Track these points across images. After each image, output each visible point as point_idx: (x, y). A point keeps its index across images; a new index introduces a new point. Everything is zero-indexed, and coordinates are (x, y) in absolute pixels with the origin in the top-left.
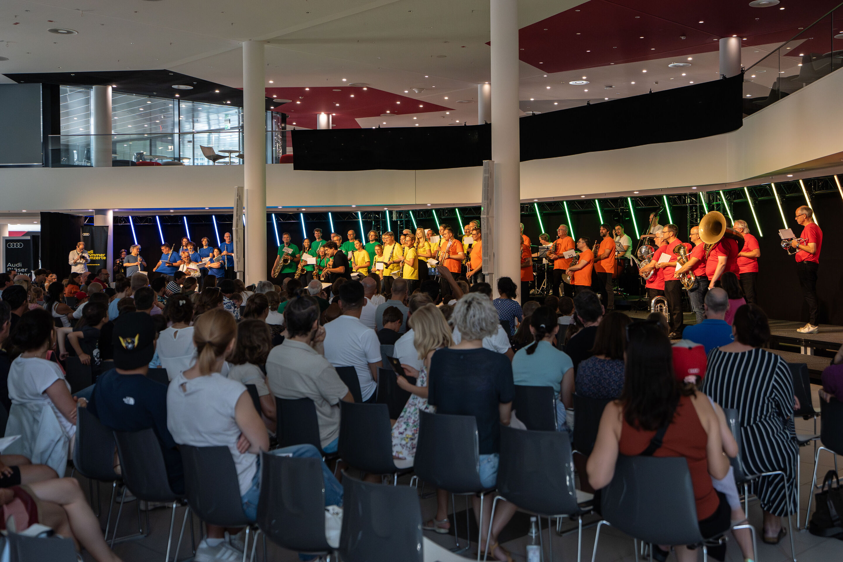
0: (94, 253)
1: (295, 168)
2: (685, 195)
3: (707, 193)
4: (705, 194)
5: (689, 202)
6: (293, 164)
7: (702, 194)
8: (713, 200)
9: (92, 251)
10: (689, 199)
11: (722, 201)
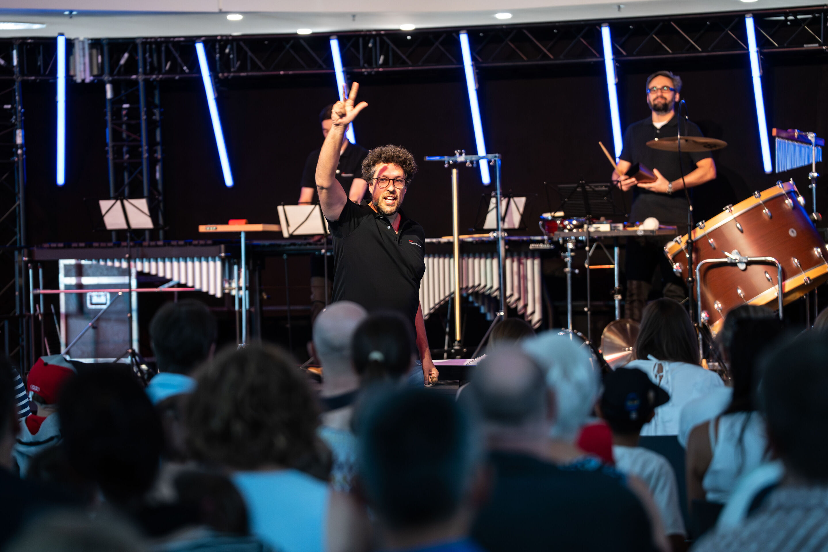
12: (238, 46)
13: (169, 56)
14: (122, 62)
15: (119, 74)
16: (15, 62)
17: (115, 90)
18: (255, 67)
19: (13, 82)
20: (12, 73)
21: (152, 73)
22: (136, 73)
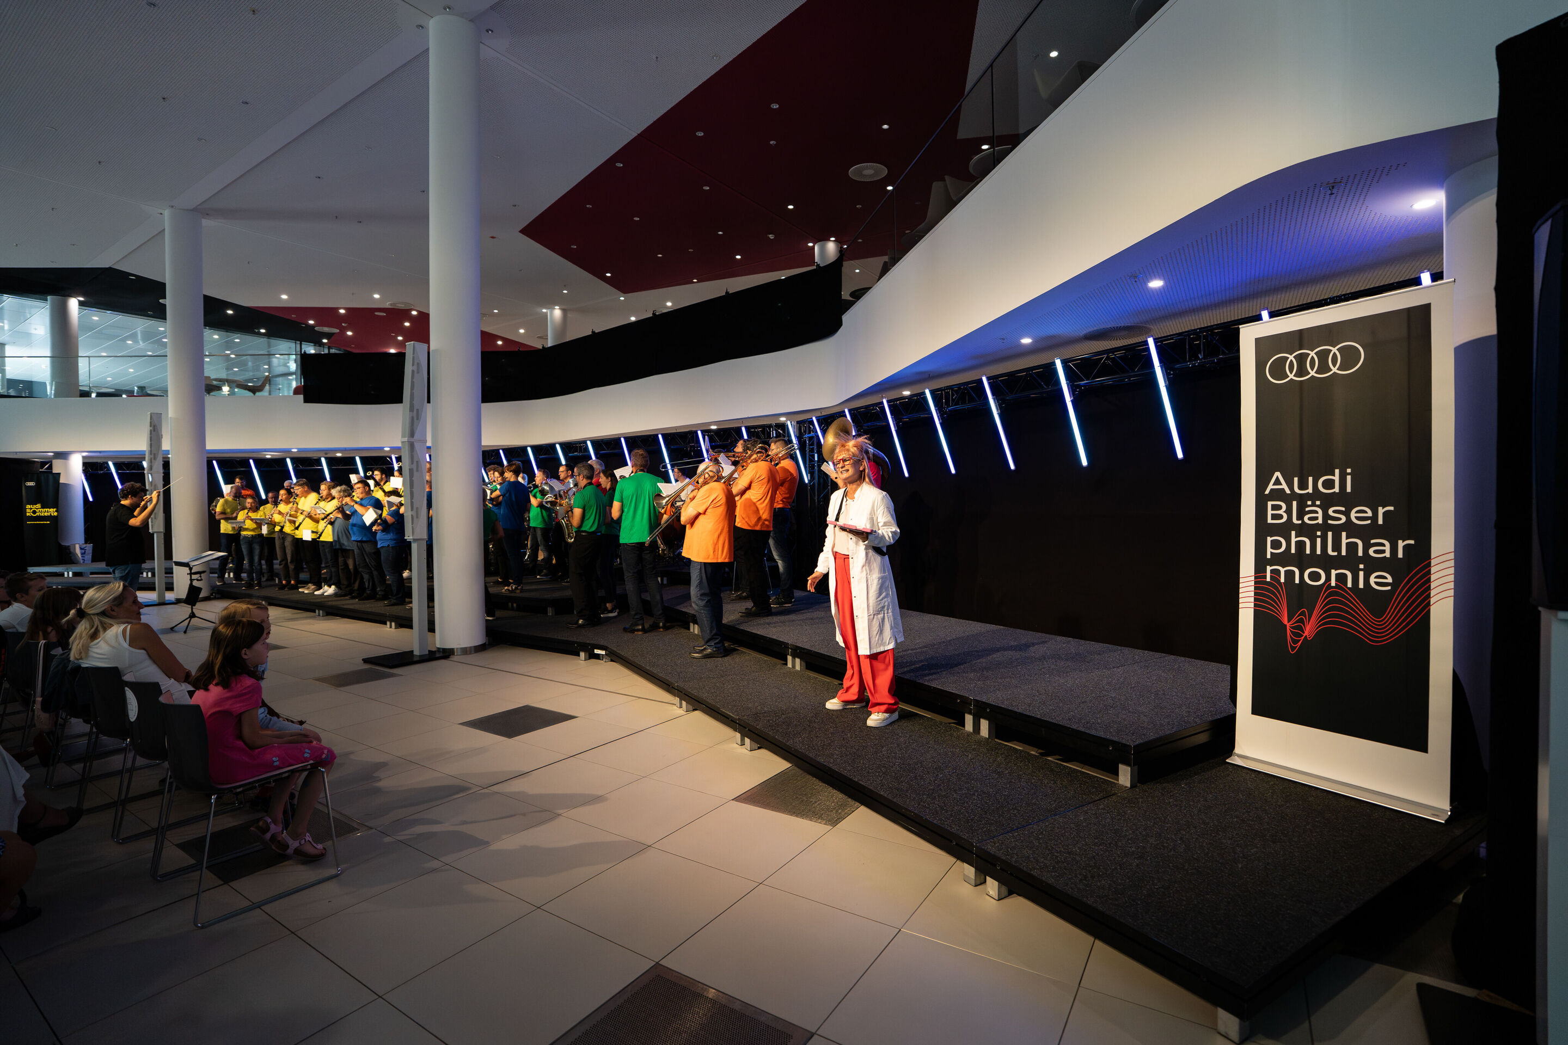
0: (42, 507)
1: (306, 401)
2: (770, 426)
3: (798, 422)
4: (795, 424)
5: (774, 435)
6: (302, 396)
7: (791, 424)
8: (805, 432)
9: (39, 506)
10: (774, 432)
11: (817, 432)
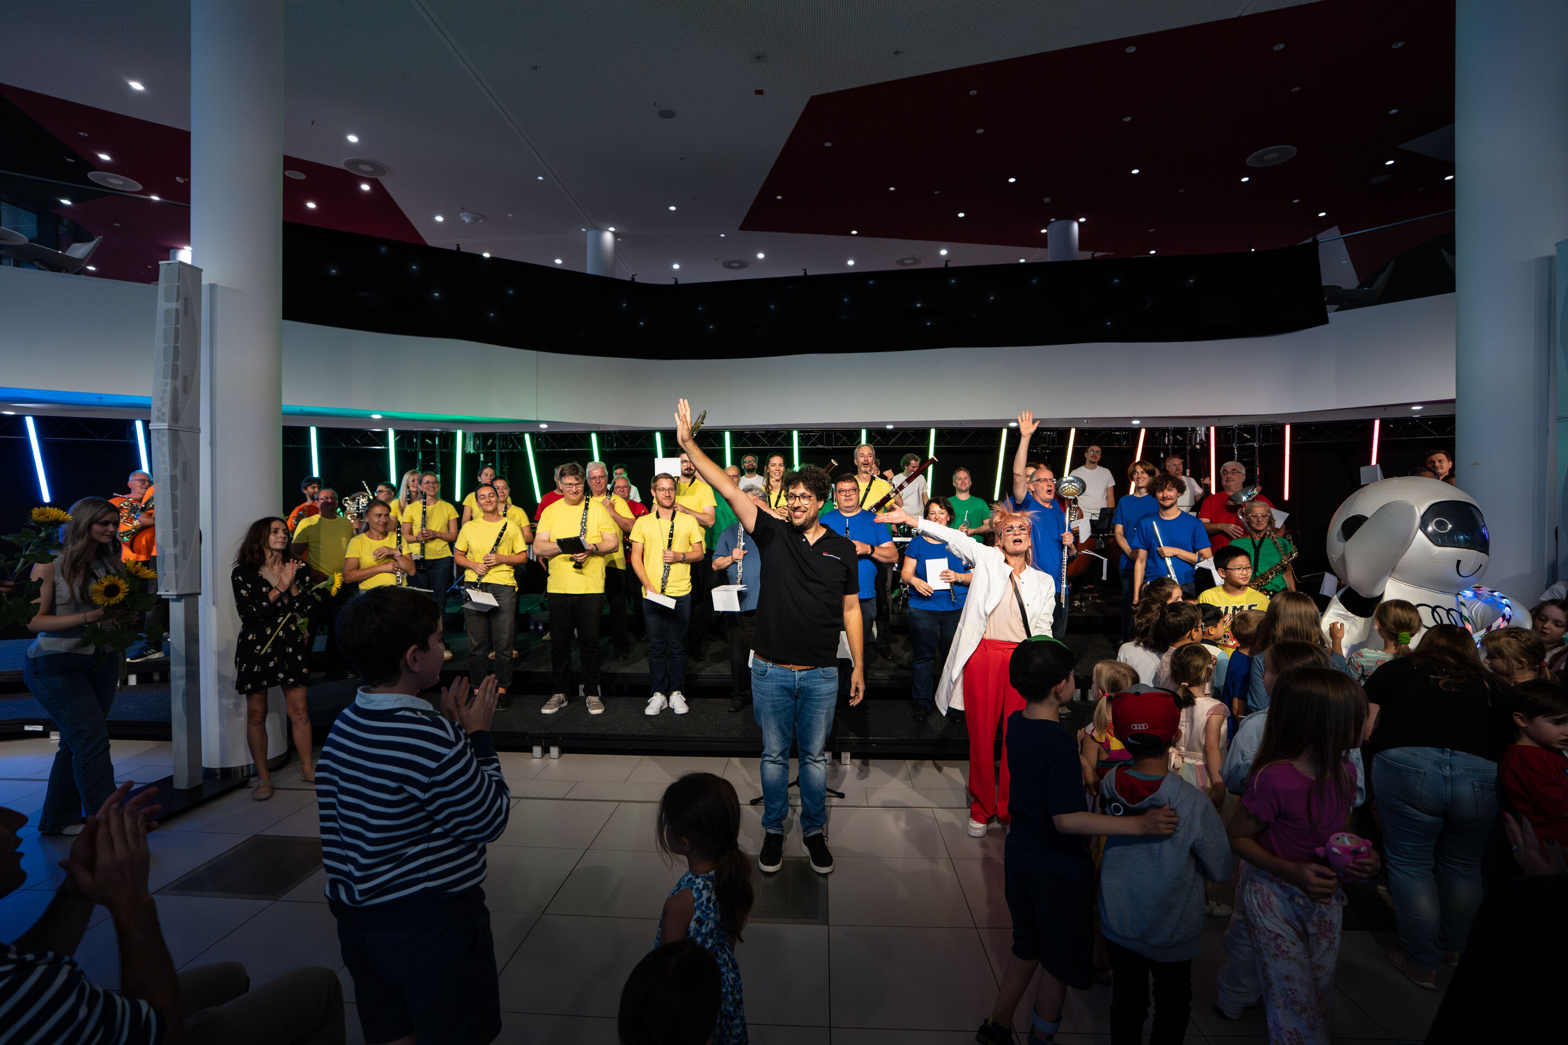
12: (546, 437)
13: (512, 442)
14: (489, 444)
15: (487, 449)
16: (437, 443)
17: (485, 457)
18: (553, 447)
19: (435, 452)
20: (435, 448)
21: (503, 449)
22: (495, 449)
